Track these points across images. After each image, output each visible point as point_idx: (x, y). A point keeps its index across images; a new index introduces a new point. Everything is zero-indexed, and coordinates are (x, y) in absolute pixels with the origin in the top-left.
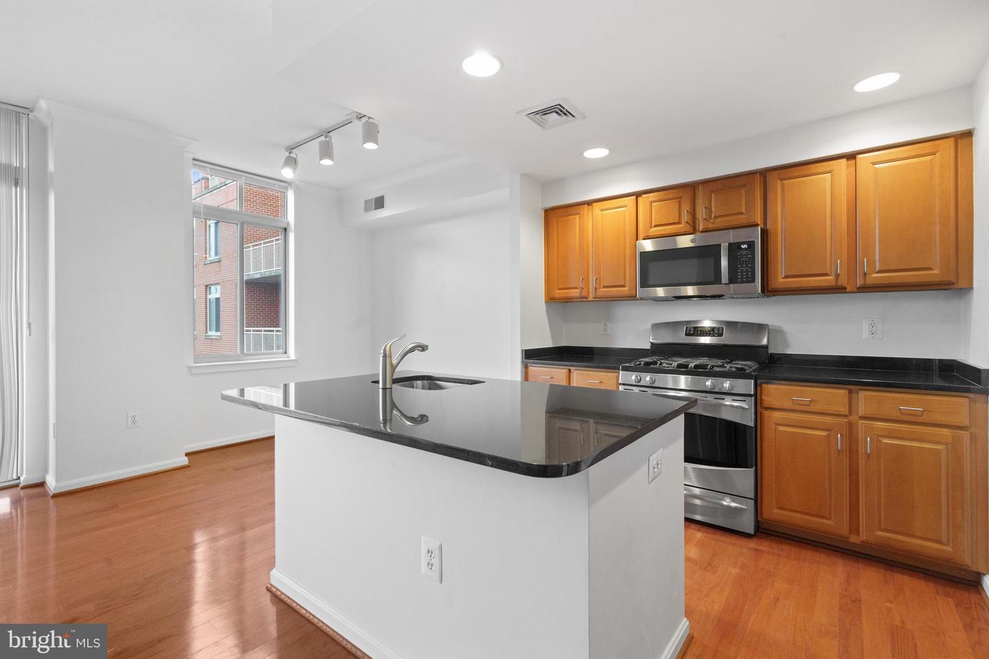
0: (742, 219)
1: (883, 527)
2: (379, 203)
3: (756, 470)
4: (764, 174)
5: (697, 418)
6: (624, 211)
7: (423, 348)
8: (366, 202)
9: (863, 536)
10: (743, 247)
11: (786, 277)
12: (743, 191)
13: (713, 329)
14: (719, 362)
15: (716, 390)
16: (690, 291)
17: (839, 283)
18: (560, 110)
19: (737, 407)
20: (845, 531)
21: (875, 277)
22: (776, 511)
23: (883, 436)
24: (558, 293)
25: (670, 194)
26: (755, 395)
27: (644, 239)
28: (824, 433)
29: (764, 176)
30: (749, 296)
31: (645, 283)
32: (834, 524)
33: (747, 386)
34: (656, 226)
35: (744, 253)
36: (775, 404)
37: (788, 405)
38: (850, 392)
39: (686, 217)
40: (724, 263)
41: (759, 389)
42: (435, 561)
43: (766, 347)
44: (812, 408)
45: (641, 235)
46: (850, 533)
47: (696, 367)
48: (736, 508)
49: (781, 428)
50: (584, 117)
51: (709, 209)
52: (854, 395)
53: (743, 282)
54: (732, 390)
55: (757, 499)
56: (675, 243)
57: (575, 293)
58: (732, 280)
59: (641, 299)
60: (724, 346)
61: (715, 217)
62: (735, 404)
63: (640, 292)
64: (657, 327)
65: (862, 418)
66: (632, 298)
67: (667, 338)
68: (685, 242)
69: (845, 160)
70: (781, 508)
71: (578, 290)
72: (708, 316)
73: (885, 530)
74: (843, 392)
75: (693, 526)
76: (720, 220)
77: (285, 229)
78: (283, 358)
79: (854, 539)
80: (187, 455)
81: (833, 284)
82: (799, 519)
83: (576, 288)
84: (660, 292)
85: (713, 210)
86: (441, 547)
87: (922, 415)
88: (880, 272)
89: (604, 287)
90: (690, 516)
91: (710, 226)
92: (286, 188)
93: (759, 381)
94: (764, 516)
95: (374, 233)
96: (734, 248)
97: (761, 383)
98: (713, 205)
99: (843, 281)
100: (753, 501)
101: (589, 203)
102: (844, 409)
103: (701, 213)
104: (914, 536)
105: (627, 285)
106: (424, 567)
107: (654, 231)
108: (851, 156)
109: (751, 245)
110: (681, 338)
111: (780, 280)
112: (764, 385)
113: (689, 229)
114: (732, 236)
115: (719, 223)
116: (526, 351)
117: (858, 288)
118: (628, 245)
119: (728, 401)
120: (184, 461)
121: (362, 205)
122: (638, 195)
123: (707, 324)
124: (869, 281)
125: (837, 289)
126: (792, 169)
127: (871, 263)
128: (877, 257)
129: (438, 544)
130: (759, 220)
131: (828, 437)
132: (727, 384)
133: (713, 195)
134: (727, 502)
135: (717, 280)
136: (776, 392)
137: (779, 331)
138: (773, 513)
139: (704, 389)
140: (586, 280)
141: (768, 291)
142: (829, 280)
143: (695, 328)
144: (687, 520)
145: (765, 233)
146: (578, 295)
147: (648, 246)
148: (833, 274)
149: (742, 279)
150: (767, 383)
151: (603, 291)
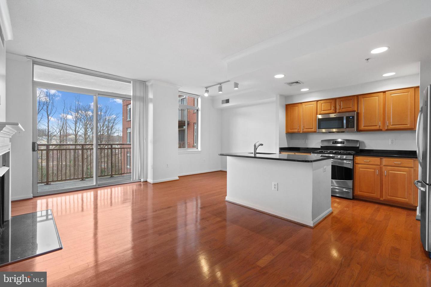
0: (351, 109)
1: (389, 195)
2: (227, 101)
3: (353, 181)
4: (357, 96)
5: (336, 167)
6: (313, 106)
7: (262, 145)
8: (222, 101)
9: (384, 198)
10: (351, 117)
11: (364, 126)
12: (351, 101)
13: (341, 142)
14: (343, 151)
15: (341, 158)
16: (334, 130)
17: (380, 128)
18: (297, 82)
19: (348, 163)
20: (379, 197)
21: (391, 127)
22: (359, 192)
23: (390, 171)
24: (290, 131)
25: (328, 101)
26: (353, 160)
27: (319, 115)
28: (373, 170)
29: (357, 97)
30: (353, 132)
31: (319, 128)
32: (376, 195)
33: (351, 157)
34: (323, 111)
35: (351, 119)
36: (359, 162)
37: (363, 162)
38: (381, 159)
39: (333, 108)
40: (345, 121)
41: (354, 158)
42: (276, 187)
43: (358, 147)
44: (370, 163)
45: (318, 113)
46: (380, 197)
47: (335, 152)
48: (347, 191)
49: (361, 169)
50: (303, 83)
51: (340, 106)
52: (382, 160)
53: (350, 128)
54: (346, 158)
55: (353, 189)
56: (329, 116)
57: (296, 130)
58: (347, 127)
59: (318, 132)
60: (345, 147)
61: (342, 108)
62: (347, 162)
63: (317, 131)
64: (322, 141)
65: (384, 166)
66: (315, 132)
67: (326, 144)
68: (332, 116)
69: (382, 93)
70: (361, 192)
71: (297, 130)
72: (340, 138)
73: (390, 196)
74: (379, 158)
75: (334, 197)
76: (344, 109)
77: (198, 110)
78: (197, 150)
79: (381, 199)
80: (179, 177)
81: (378, 128)
82: (366, 194)
83: (296, 129)
84: (324, 130)
85: (342, 106)
86: (278, 184)
87: (400, 165)
88: (392, 125)
89: (306, 129)
90: (333, 195)
91: (341, 111)
92: (198, 97)
93: (354, 156)
94: (355, 194)
95: (222, 110)
96: (348, 118)
97: (355, 157)
98: (342, 105)
99: (381, 128)
100: (352, 190)
101: (301, 103)
102: (379, 163)
103: (338, 107)
104: (398, 197)
105: (314, 128)
106: (273, 188)
107: (323, 112)
108: (384, 92)
109: (353, 117)
110: (331, 144)
111: (362, 127)
112: (356, 157)
113: (334, 112)
114: (347, 114)
115: (344, 110)
116: (280, 148)
117: (386, 130)
118: (314, 116)
119: (345, 162)
120: (178, 178)
121: (221, 102)
122: (317, 101)
123: (340, 140)
124: (389, 128)
125: (380, 130)
126: (366, 95)
127: (390, 123)
128: (391, 121)
129: (277, 183)
130: (356, 110)
131: (374, 171)
132: (345, 157)
133: (342, 102)
134: (344, 190)
135: (343, 127)
136: (360, 159)
137: (363, 143)
138: (358, 193)
139: (338, 158)
140: (300, 127)
141: (359, 131)
142: (377, 127)
143: (335, 141)
144: (332, 196)
145: (358, 113)
146: (297, 131)
147: (320, 117)
148: (378, 125)
149: (350, 127)
150: (357, 157)
151: (305, 130)
